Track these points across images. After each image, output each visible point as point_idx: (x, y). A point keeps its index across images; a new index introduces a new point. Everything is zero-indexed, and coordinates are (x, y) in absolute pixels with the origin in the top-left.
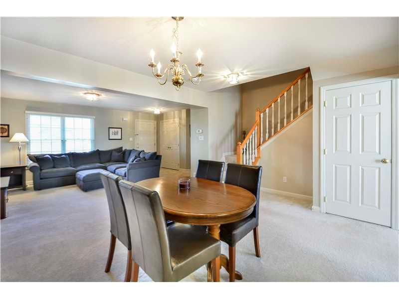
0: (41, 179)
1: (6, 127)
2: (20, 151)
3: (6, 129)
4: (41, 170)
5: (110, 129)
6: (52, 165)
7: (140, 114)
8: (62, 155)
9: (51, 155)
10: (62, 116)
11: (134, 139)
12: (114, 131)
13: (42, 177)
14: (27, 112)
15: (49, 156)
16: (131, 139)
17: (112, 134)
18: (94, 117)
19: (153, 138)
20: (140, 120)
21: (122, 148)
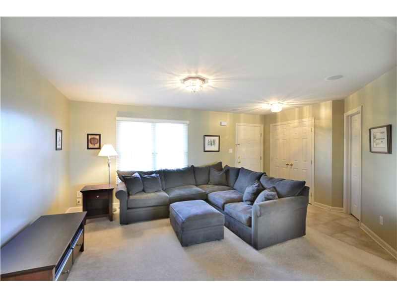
0: (128, 208)
1: (98, 137)
2: (109, 167)
3: (97, 139)
4: (129, 195)
5: (206, 137)
6: (141, 189)
7: (242, 115)
8: (152, 173)
9: (140, 173)
10: (153, 122)
11: (234, 151)
12: (210, 140)
13: (129, 207)
14: (117, 118)
15: (138, 176)
16: (231, 151)
17: (208, 145)
18: (188, 122)
19: (258, 149)
20: (242, 124)
21: (221, 163)
